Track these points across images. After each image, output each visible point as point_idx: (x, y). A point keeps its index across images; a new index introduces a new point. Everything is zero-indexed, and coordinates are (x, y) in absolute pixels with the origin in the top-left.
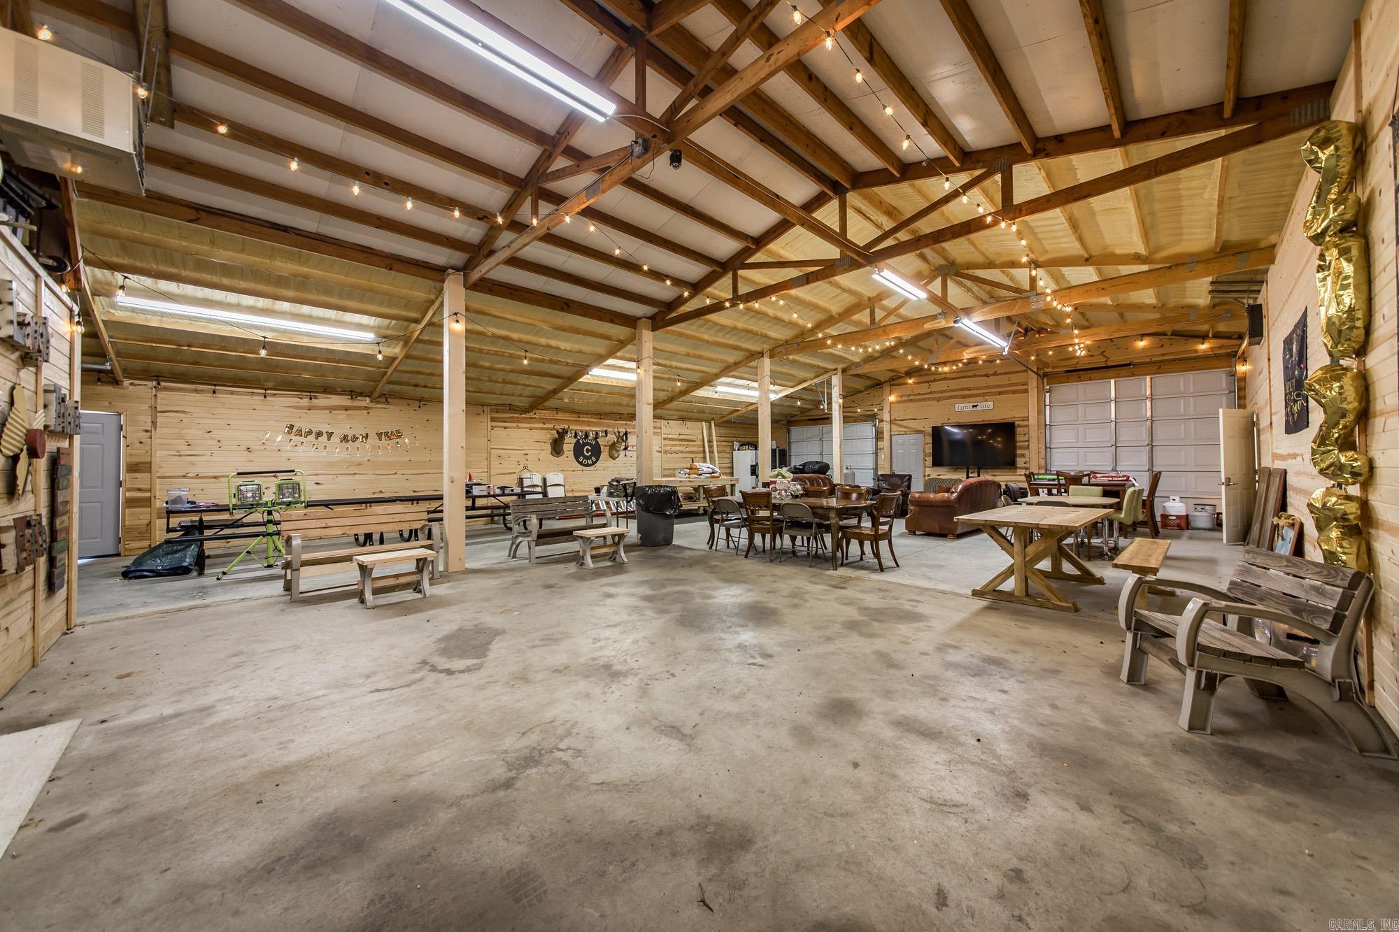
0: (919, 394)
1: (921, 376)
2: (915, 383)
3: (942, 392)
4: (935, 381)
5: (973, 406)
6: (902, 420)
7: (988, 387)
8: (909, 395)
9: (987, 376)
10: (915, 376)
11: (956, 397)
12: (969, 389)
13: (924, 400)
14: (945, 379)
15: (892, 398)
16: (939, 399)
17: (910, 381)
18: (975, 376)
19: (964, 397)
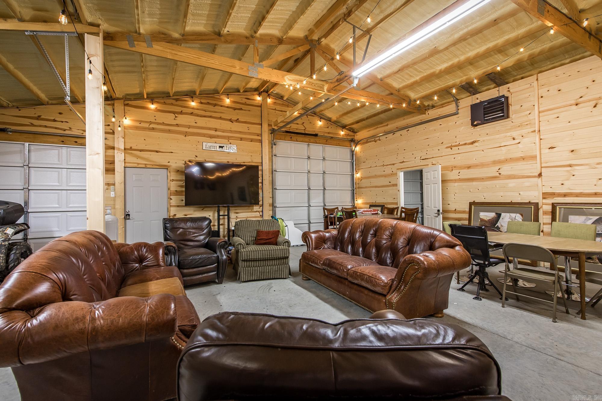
0: (163, 124)
1: (165, 103)
2: (157, 110)
3: (189, 127)
4: (181, 113)
5: (220, 147)
6: (141, 151)
7: (231, 131)
8: (151, 123)
9: (231, 120)
10: (158, 102)
11: (204, 135)
12: (216, 130)
13: (169, 131)
14: (192, 114)
15: (127, 122)
16: (186, 134)
17: (153, 107)
18: (220, 118)
19: (211, 137)
